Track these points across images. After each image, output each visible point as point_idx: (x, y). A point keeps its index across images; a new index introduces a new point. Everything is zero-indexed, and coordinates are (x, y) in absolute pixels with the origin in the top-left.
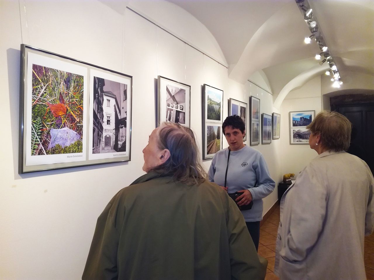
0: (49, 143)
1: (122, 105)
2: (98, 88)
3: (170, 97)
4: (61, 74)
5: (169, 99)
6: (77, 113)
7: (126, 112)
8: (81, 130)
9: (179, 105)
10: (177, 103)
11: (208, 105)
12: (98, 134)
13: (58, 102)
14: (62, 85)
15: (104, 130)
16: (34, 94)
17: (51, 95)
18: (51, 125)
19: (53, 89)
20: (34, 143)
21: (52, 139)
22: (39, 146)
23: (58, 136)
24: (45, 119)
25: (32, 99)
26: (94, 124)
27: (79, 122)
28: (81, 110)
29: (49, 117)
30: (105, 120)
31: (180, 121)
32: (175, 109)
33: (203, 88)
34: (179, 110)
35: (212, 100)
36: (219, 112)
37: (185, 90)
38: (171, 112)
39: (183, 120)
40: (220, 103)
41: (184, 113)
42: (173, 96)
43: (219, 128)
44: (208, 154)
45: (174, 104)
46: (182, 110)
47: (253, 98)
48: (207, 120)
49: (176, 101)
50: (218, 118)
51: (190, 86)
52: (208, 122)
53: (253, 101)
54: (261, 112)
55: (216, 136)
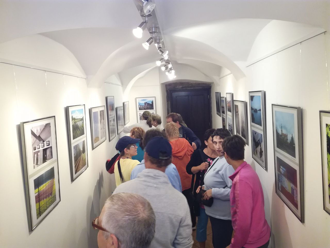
3: (35, 139)
5: (35, 142)
9: (45, 143)
10: (44, 142)
11: (73, 126)
31: (48, 158)
32: (41, 149)
33: (67, 110)
34: (46, 147)
35: (76, 118)
36: (83, 127)
37: (50, 123)
38: (38, 155)
39: (50, 155)
40: (83, 117)
41: (51, 147)
42: (39, 136)
43: (84, 142)
44: (76, 173)
45: (40, 145)
46: (49, 145)
47: (109, 98)
48: (73, 141)
49: (43, 140)
50: (83, 133)
51: (54, 116)
52: (74, 142)
53: (109, 101)
54: (115, 107)
55: (82, 151)
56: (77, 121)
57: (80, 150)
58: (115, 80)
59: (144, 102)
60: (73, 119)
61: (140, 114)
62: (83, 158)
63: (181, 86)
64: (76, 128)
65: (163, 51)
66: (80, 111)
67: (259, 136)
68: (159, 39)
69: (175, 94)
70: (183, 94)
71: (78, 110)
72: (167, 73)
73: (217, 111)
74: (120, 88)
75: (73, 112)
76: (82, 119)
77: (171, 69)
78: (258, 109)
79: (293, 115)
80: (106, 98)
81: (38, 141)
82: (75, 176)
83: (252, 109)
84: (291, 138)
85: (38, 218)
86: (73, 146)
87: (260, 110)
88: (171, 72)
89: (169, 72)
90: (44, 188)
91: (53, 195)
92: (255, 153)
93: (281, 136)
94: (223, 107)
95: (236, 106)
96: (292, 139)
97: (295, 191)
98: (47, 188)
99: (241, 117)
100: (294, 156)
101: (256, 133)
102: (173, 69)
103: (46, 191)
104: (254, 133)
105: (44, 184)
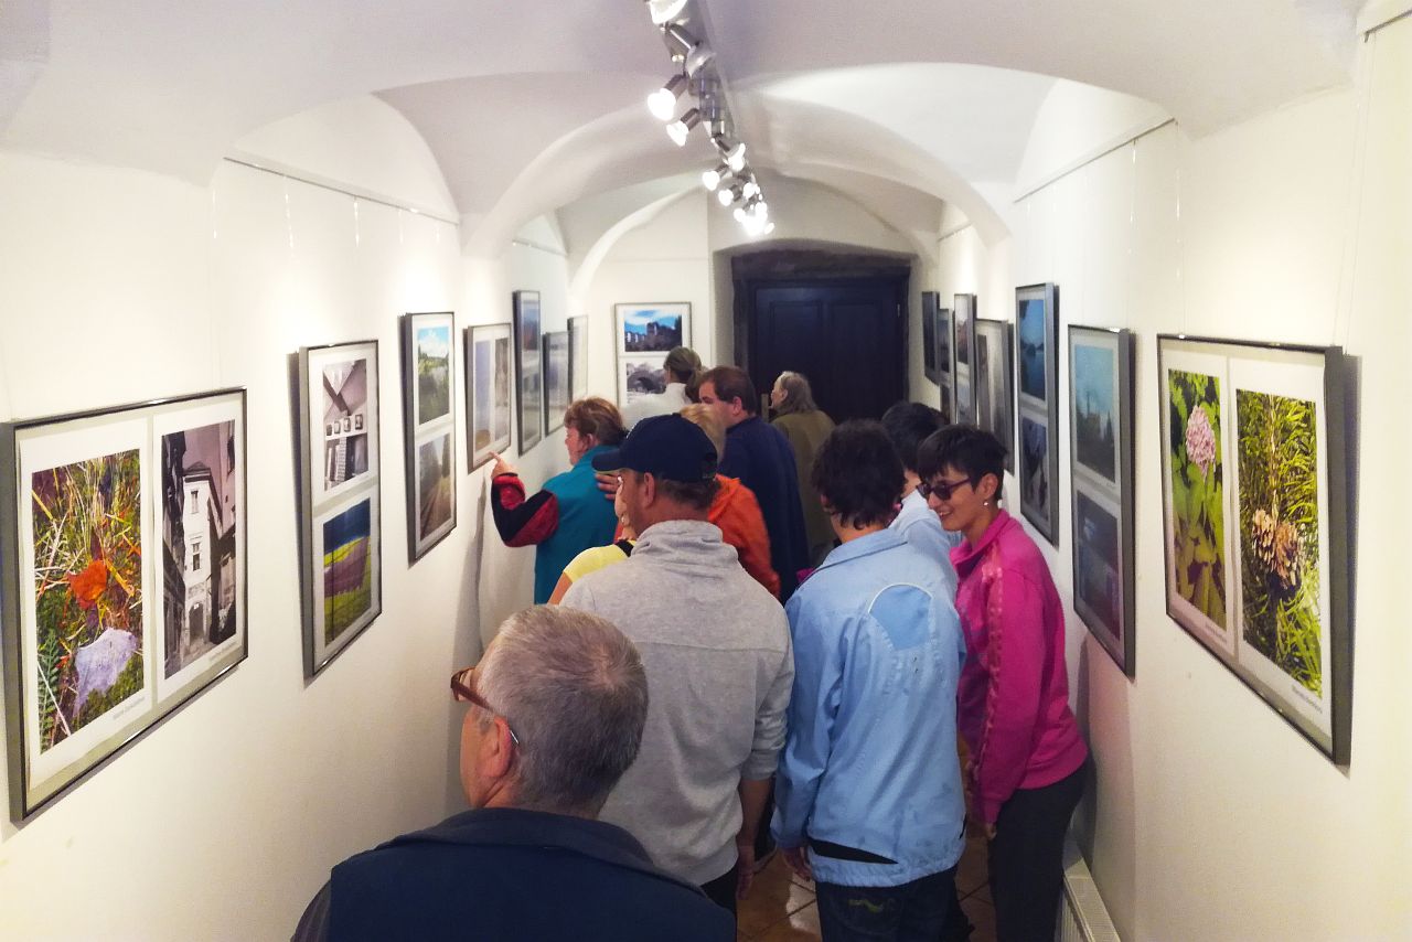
0: (75, 695)
1: (224, 491)
2: (171, 469)
3: (331, 401)
4: (93, 468)
5: (330, 410)
6: (128, 572)
7: (233, 509)
8: (139, 618)
9: (352, 418)
10: (349, 414)
11: (420, 378)
12: (175, 610)
13: (89, 561)
14: (95, 503)
15: (187, 591)
16: (39, 564)
17: (73, 549)
18: (77, 639)
19: (78, 525)
20: (47, 714)
21: (81, 681)
22: (54, 718)
23: (93, 666)
24: (64, 627)
25: (37, 581)
26: (166, 585)
27: (134, 599)
28: (136, 558)
29: (73, 615)
30: (189, 560)
31: (356, 468)
32: (344, 435)
33: (405, 325)
34: (354, 432)
35: (429, 355)
36: (446, 386)
37: (365, 360)
38: (334, 451)
39: (362, 460)
40: (447, 356)
41: (365, 435)
42: (340, 394)
43: (447, 438)
44: (423, 537)
45: (342, 421)
46: (361, 428)
47: (524, 297)
48: (419, 429)
49: (347, 408)
50: (444, 410)
51: (377, 341)
52: (424, 433)
53: (523, 309)
54: (543, 331)
55: (441, 470)
56: (430, 364)
57: (435, 462)
58: (546, 233)
59: (645, 321)
60: (423, 357)
61: (628, 365)
62: (442, 494)
63: (791, 267)
64: (428, 385)
65: (729, 145)
66: (441, 332)
67: (1039, 434)
68: (718, 110)
69: (768, 296)
70: (800, 294)
71: (434, 329)
72: (739, 214)
73: (927, 363)
74: (560, 262)
75: (423, 332)
76: (444, 362)
77: (753, 200)
78: (1036, 346)
79: (1112, 351)
80: (516, 298)
81: (336, 409)
82: (420, 545)
83: (1023, 345)
84: (1106, 425)
85: (327, 644)
86: (418, 444)
87: (1041, 347)
88: (754, 211)
89: (746, 207)
90: (346, 555)
91: (364, 588)
92: (1029, 494)
93: (1086, 421)
94: (945, 348)
95: (982, 340)
96: (1109, 424)
97: (1114, 585)
98: (352, 559)
99: (995, 378)
100: (1111, 476)
101: (1030, 428)
102: (761, 197)
103: (349, 566)
104: (1027, 426)
105: (346, 546)
